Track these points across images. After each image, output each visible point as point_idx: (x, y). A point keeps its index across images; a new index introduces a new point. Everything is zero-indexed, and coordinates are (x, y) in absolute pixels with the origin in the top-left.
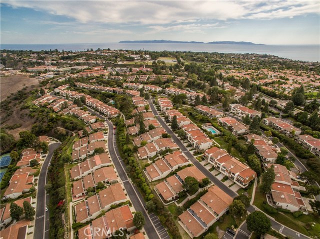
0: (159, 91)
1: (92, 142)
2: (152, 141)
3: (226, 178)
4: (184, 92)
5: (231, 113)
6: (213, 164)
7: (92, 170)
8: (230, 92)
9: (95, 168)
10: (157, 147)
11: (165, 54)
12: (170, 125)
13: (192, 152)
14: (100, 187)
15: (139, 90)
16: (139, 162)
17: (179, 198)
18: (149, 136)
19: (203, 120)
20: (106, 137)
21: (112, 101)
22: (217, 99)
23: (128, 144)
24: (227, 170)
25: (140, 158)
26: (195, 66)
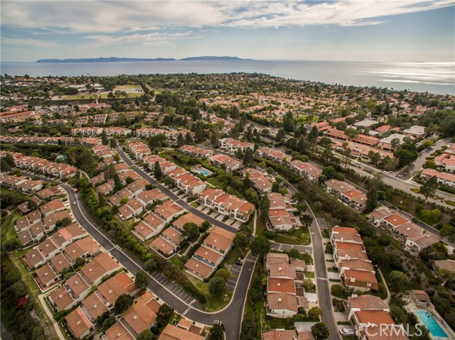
0: (128, 134)
1: (47, 214)
2: (135, 197)
3: (226, 218)
4: (162, 131)
5: (222, 149)
6: (210, 206)
7: (61, 248)
8: (217, 125)
9: (64, 245)
10: (142, 201)
11: (123, 81)
12: (152, 175)
13: (185, 200)
14: (80, 263)
15: (98, 136)
16: (123, 223)
17: (181, 249)
18: (129, 191)
19: (191, 162)
20: (67, 205)
21: (60, 157)
22: (204, 135)
23: (102, 206)
24: (226, 209)
25: (123, 219)
26: (169, 96)
